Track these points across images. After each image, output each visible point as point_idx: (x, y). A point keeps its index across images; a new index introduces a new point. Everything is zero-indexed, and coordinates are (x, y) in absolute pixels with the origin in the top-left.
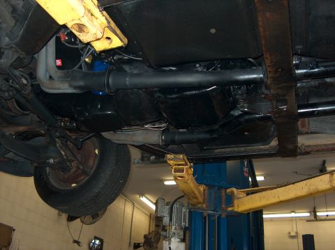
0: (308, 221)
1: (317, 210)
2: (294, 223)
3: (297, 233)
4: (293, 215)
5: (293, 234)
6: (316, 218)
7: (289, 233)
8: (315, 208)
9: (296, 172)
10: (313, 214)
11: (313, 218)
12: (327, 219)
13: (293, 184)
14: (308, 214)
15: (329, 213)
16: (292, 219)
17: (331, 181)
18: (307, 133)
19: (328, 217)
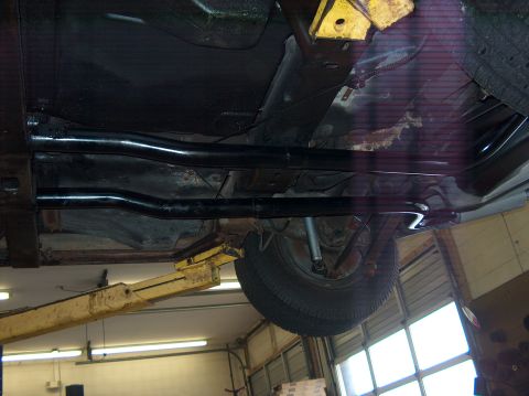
0: (78, 363)
1: (92, 346)
2: (56, 367)
3: (60, 383)
4: (55, 354)
5: (54, 385)
6: (90, 359)
7: (48, 384)
8: (89, 343)
9: (62, 288)
10: (86, 352)
11: (85, 359)
12: (104, 360)
13: (35, 309)
14: (79, 353)
15: (107, 351)
16: (52, 362)
17: (91, 306)
18: (56, 231)
19: (106, 358)
